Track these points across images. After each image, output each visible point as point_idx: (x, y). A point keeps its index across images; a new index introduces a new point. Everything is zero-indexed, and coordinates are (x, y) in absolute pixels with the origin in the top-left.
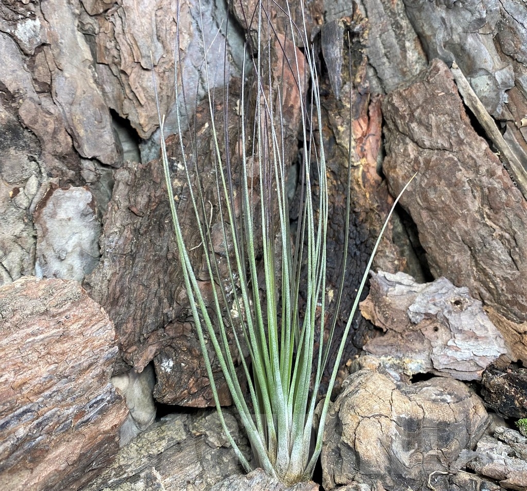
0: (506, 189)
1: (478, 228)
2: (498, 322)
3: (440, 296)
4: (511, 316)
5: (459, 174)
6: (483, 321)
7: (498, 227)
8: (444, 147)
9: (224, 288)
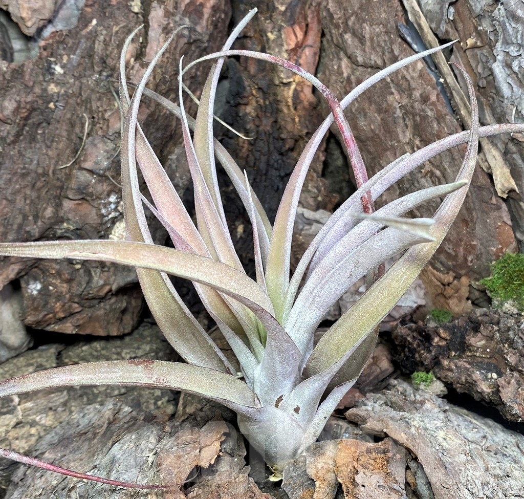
0: (439, 118)
4: (438, 265)
5: (390, 98)
7: (428, 163)
8: (377, 64)
9: (100, 210)
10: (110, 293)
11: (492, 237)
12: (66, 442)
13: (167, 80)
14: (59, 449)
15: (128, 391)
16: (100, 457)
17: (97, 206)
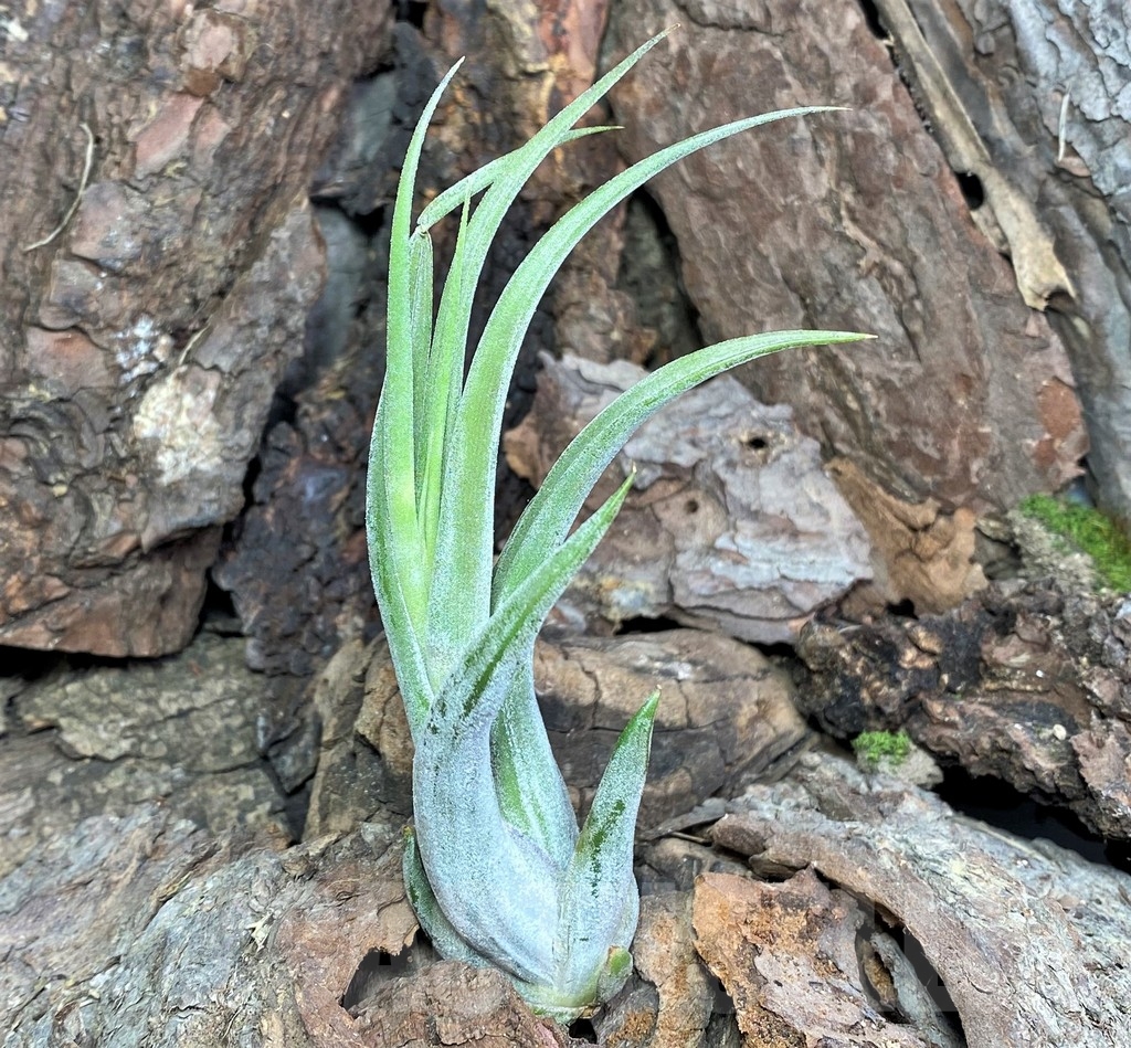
0: (900, 139)
1: (824, 244)
2: (862, 500)
3: (710, 423)
4: (899, 484)
5: (782, 97)
6: (819, 493)
7: (874, 244)
8: (751, 21)
9: (114, 354)
10: (136, 554)
11: (1029, 414)
12: (38, 905)
13: (270, 54)
14: (22, 921)
15: (176, 789)
16: (127, 936)
17: (106, 345)
